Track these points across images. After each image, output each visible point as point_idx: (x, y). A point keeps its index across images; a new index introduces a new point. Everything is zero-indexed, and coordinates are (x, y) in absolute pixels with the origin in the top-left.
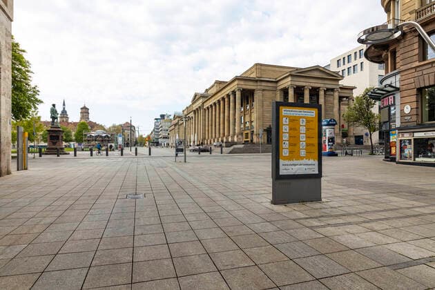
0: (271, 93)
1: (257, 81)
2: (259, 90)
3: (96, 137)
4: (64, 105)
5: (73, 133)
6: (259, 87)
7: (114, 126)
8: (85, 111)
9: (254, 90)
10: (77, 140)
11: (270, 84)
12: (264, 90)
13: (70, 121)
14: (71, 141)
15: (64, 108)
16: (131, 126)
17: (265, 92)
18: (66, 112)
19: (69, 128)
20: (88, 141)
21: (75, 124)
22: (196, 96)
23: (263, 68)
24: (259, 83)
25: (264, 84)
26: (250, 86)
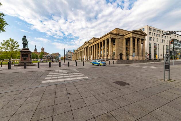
0: (121, 40)
1: (117, 35)
2: (118, 38)
3: (48, 57)
4: (36, 47)
5: (39, 56)
6: (117, 37)
7: (53, 54)
8: (43, 49)
9: (115, 38)
10: (40, 58)
11: (121, 37)
12: (119, 39)
13: (38, 52)
14: (38, 58)
15: (36, 48)
16: (59, 54)
17: (120, 40)
18: (36, 49)
19: (37, 54)
20: (45, 58)
21: (39, 53)
22: (85, 43)
23: (119, 30)
24: (117, 36)
25: (119, 36)
26: (114, 37)
